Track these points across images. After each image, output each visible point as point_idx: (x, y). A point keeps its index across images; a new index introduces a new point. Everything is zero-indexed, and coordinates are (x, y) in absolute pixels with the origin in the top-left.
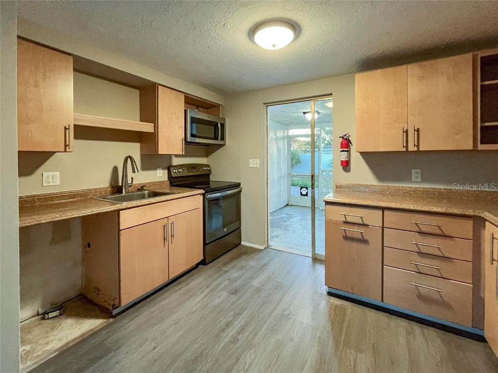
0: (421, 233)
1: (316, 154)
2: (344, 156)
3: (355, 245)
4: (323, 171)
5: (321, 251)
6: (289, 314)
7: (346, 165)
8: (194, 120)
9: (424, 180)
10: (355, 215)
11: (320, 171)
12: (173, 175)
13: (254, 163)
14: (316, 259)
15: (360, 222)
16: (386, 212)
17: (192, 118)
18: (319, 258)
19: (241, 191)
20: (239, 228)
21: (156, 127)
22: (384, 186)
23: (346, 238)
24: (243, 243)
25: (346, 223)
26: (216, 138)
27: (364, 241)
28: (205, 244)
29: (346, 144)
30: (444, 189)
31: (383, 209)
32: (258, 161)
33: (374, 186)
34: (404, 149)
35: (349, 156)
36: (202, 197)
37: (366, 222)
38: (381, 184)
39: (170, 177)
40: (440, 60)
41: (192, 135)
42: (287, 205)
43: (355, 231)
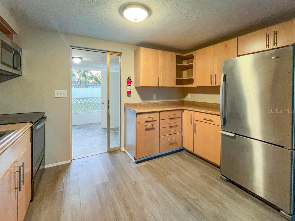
0: (170, 119)
2: (129, 89)
6: (135, 182)
9: (157, 99)
13: (60, 93)
20: (44, 155)
22: (144, 103)
23: (146, 130)
25: (146, 122)
27: (153, 128)
30: (163, 102)
31: (160, 112)
32: (65, 92)
33: (141, 103)
38: (143, 102)
40: (168, 52)
43: (149, 125)
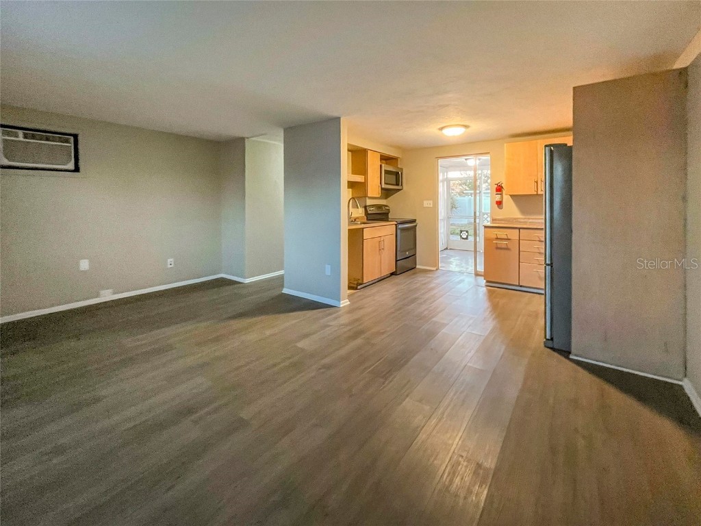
0: (540, 241)
1: (478, 198)
2: (498, 198)
3: (503, 252)
4: (484, 214)
5: (481, 268)
7: (499, 203)
8: (387, 172)
10: (502, 234)
11: (481, 214)
12: (369, 212)
13: (428, 204)
14: (477, 274)
15: (506, 237)
16: (521, 230)
17: (385, 170)
18: (480, 274)
19: (416, 226)
20: (415, 255)
21: (366, 179)
23: (497, 248)
24: (417, 267)
25: (497, 239)
26: (397, 185)
27: (507, 249)
28: (396, 261)
29: (499, 189)
31: (519, 229)
32: (431, 202)
34: (535, 193)
35: (502, 197)
36: (394, 226)
37: (509, 238)
39: (367, 213)
41: (385, 183)
42: (447, 249)
43: (503, 244)
